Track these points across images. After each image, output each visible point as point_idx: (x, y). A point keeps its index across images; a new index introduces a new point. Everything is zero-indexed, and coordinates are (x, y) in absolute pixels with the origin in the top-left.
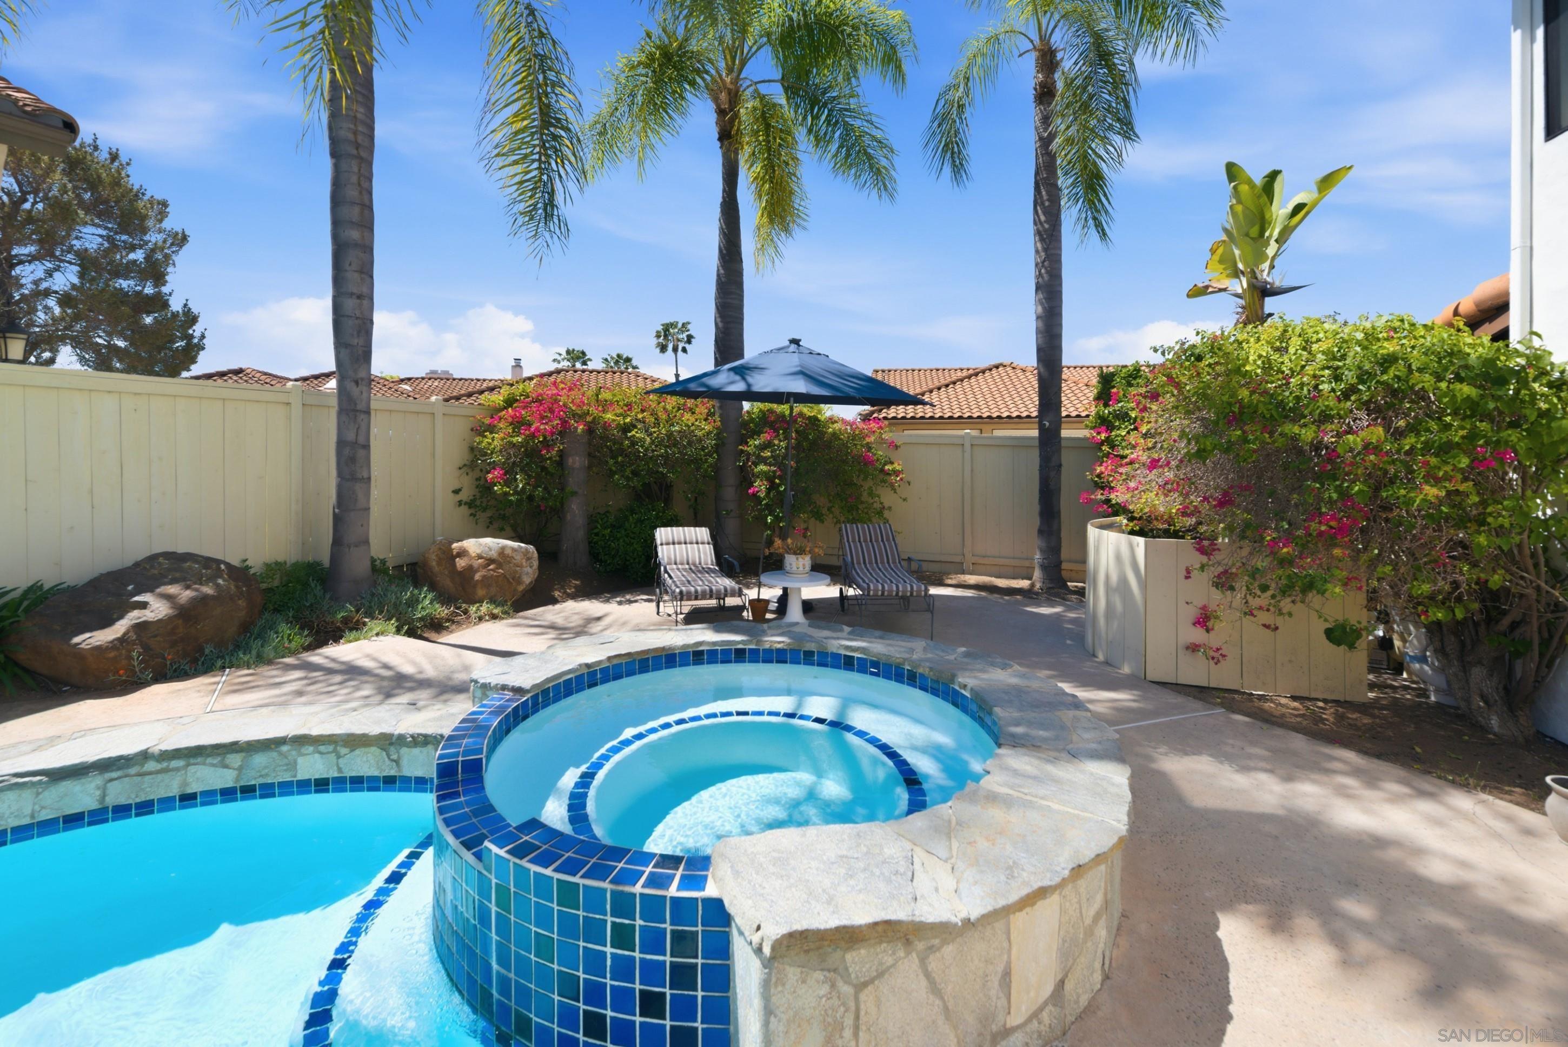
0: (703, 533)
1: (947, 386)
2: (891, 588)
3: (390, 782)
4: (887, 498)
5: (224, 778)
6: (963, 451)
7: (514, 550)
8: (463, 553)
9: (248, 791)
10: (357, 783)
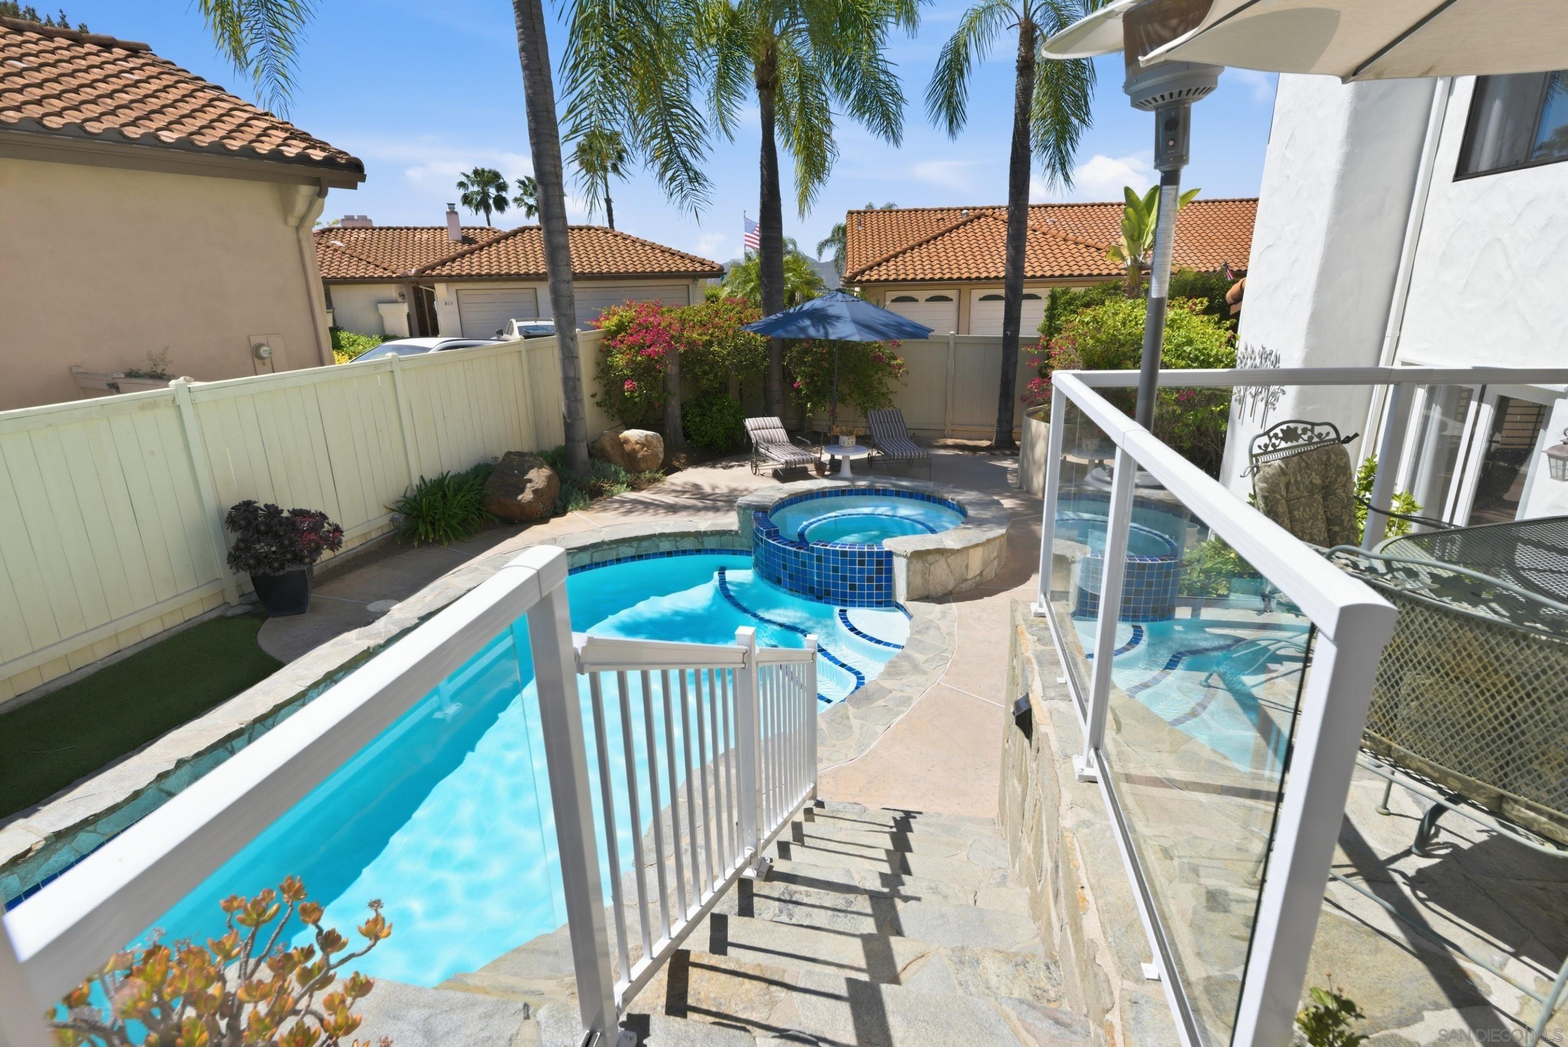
0: (776, 421)
1: (928, 242)
2: (907, 454)
3: (699, 552)
4: (892, 384)
5: (630, 551)
6: (949, 348)
7: (652, 437)
8: (627, 441)
9: (640, 557)
10: (684, 552)
